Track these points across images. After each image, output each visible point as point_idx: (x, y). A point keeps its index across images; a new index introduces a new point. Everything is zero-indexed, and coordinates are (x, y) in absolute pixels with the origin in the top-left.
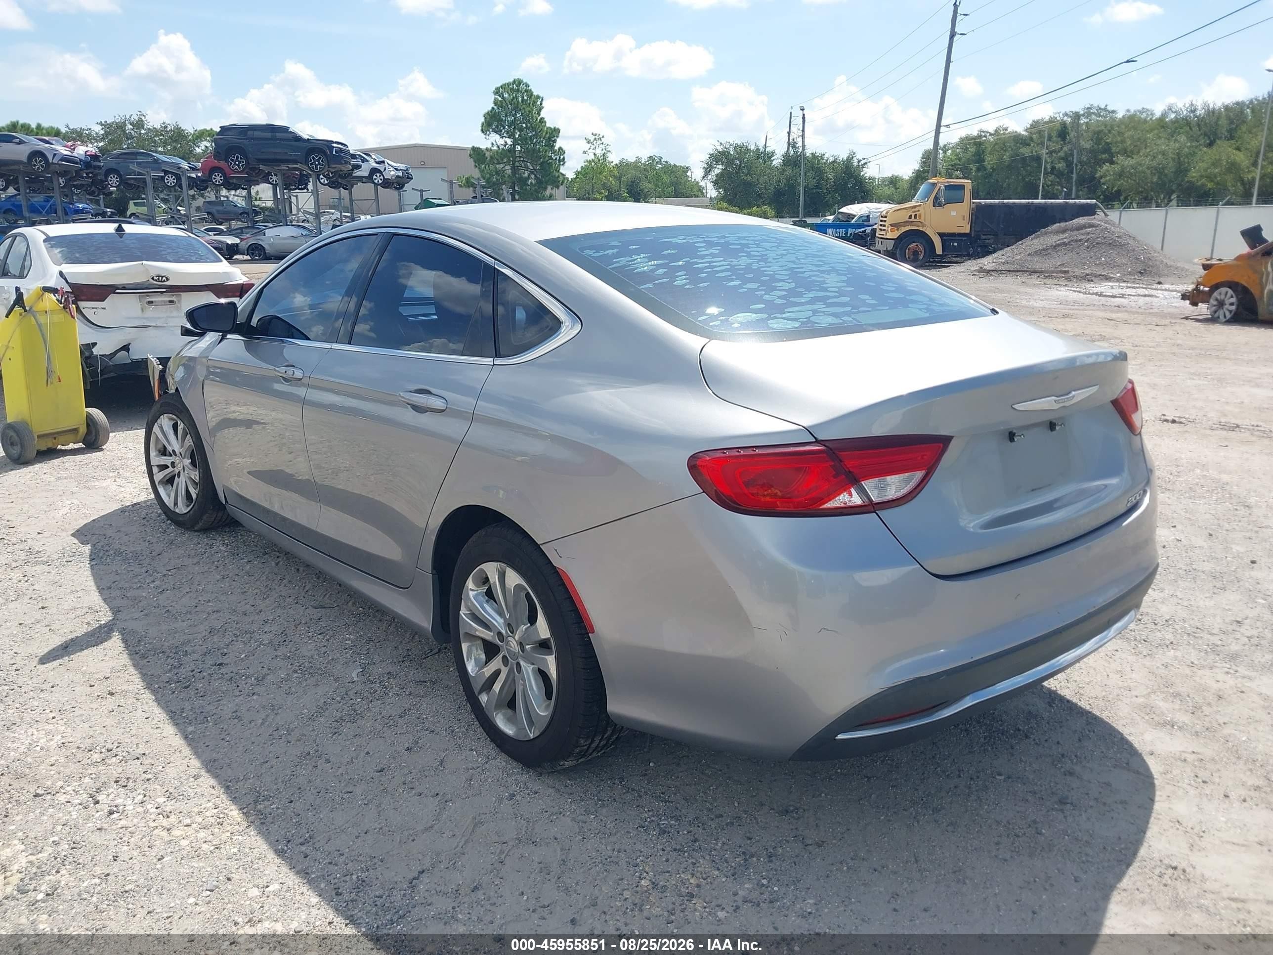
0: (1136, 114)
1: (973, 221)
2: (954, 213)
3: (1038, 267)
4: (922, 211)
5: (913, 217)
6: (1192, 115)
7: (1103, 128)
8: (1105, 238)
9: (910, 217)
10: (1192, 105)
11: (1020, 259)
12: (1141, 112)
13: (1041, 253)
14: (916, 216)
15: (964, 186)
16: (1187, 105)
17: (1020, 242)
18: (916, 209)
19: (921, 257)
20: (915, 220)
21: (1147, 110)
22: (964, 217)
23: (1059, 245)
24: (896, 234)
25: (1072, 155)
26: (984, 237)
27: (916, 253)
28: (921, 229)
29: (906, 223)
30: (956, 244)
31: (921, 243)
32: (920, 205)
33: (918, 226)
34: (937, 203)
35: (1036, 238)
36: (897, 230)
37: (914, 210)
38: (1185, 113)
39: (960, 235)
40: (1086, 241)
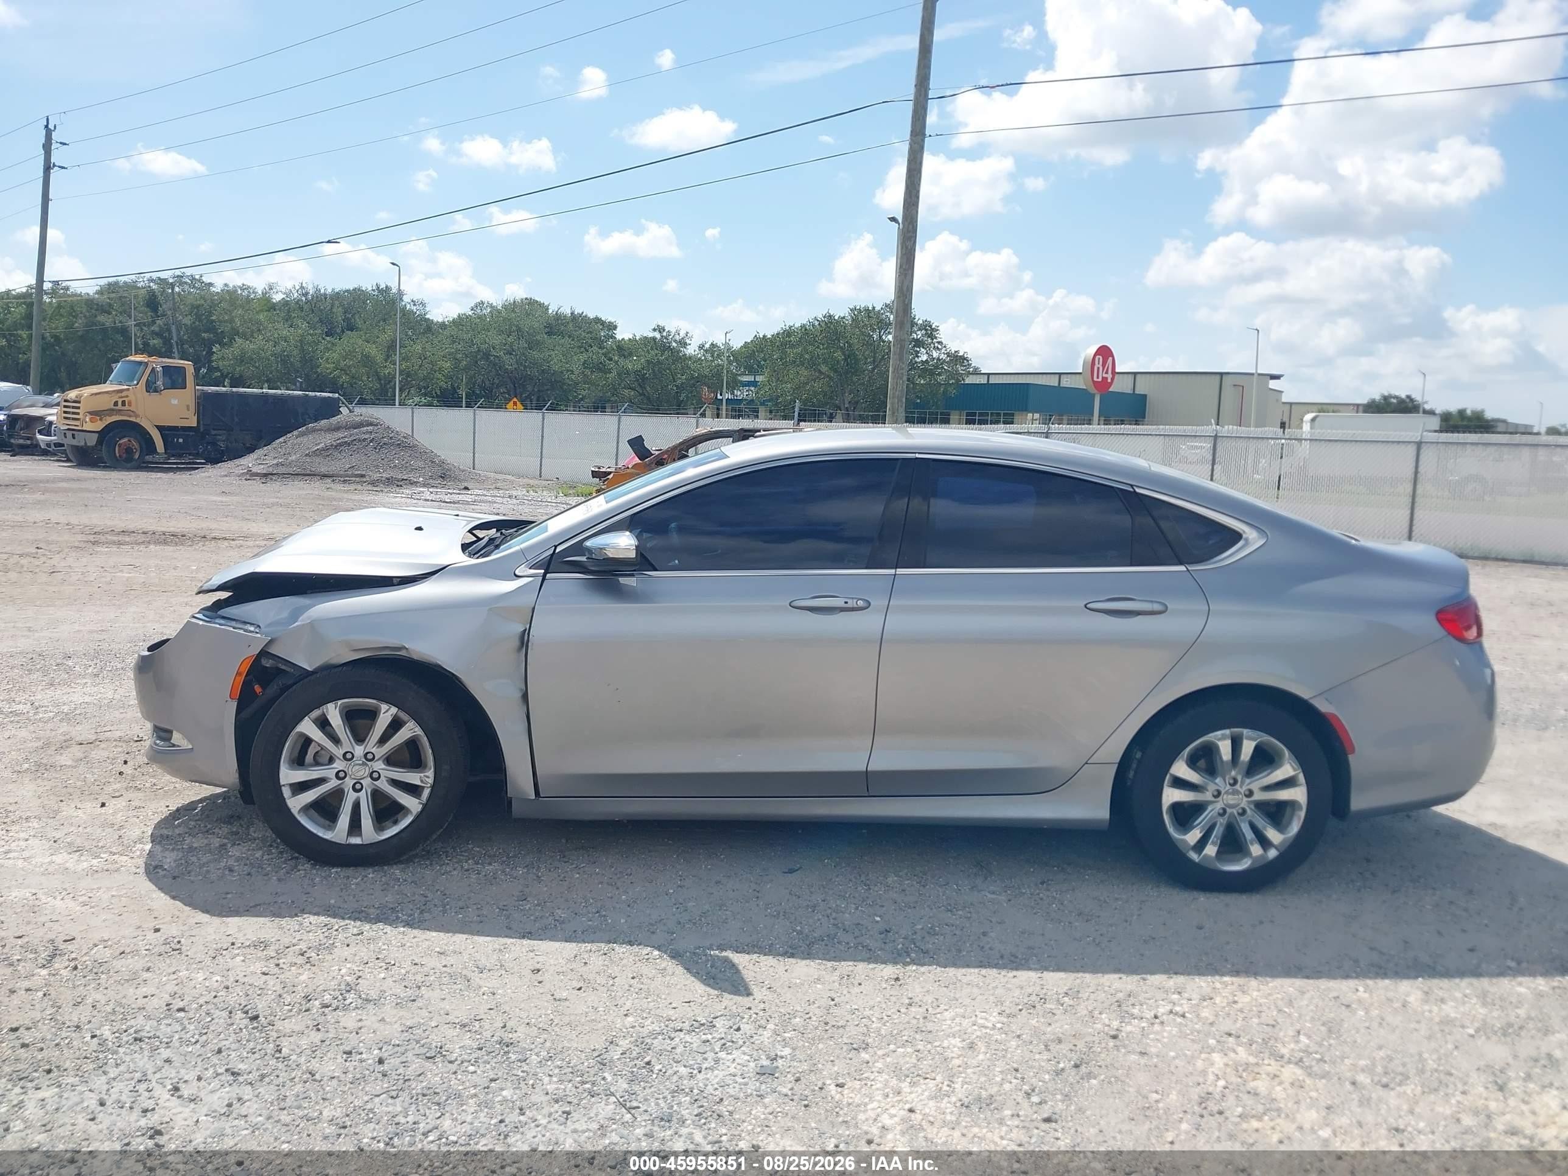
0: (236, 291)
1: (201, 411)
2: (175, 402)
3: (323, 470)
4: (132, 398)
5: (120, 403)
6: (304, 299)
7: (202, 302)
8: (391, 438)
9: (116, 404)
10: (302, 287)
11: (297, 460)
12: (243, 289)
13: (325, 452)
14: (123, 403)
15: (184, 368)
16: (297, 288)
17: (281, 440)
18: (124, 394)
19: (137, 456)
20: (123, 408)
21: (249, 287)
22: (188, 406)
23: (340, 445)
24: (99, 426)
25: (169, 330)
26: (213, 432)
27: (129, 451)
28: (132, 419)
29: (111, 412)
30: (181, 440)
31: (135, 438)
32: (128, 389)
33: (130, 416)
34: (151, 387)
35: (302, 434)
36: (101, 420)
37: (120, 394)
38: (296, 295)
39: (184, 428)
40: (371, 441)
